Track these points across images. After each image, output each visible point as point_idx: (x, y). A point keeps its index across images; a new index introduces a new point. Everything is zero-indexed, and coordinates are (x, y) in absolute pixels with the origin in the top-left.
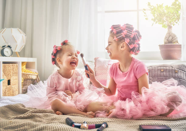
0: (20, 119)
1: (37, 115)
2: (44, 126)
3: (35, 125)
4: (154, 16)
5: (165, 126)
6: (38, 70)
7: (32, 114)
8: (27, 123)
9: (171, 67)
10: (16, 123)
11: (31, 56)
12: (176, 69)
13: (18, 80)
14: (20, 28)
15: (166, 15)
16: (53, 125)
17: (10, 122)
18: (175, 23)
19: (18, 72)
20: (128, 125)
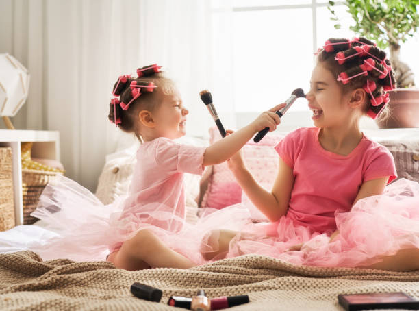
0: (29, 290)
1: (73, 279)
2: (98, 306)
3: (72, 305)
4: (356, 18)
5: (401, 294)
6: (62, 162)
7: (62, 276)
8: (51, 301)
9: (402, 148)
10: (23, 303)
11: (45, 127)
12: (414, 152)
13: (14, 190)
14: (13, 54)
15: (387, 16)
16: (120, 302)
17: (6, 300)
18: (407, 36)
19: (13, 168)
20: (310, 294)
